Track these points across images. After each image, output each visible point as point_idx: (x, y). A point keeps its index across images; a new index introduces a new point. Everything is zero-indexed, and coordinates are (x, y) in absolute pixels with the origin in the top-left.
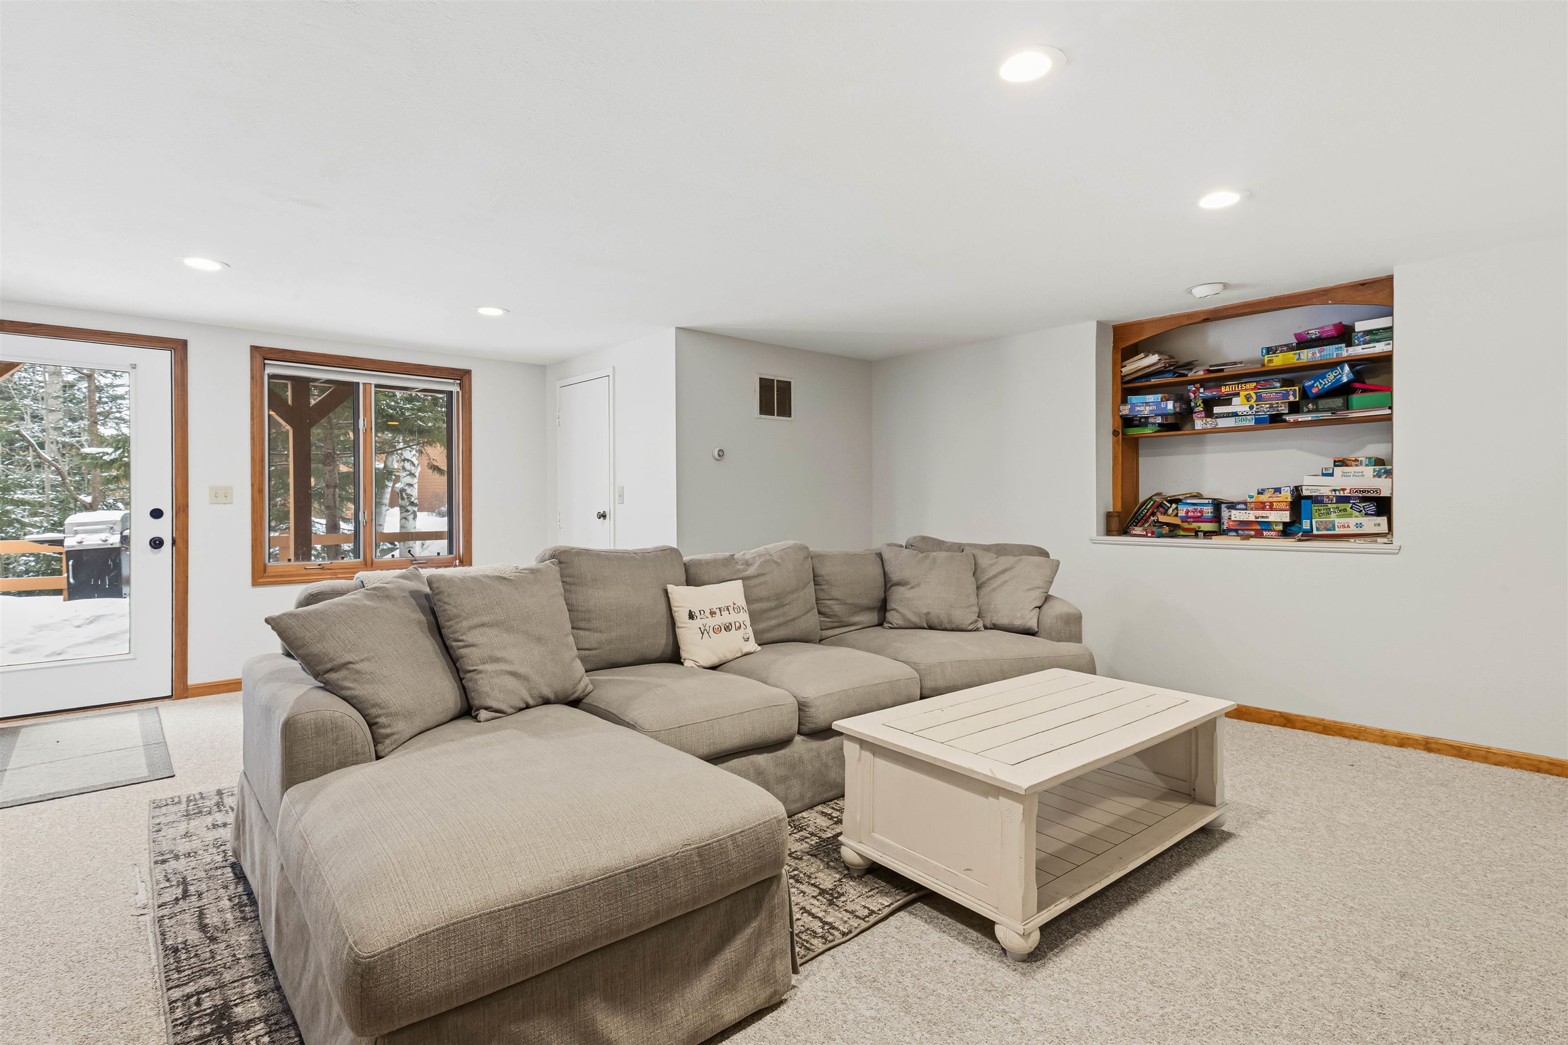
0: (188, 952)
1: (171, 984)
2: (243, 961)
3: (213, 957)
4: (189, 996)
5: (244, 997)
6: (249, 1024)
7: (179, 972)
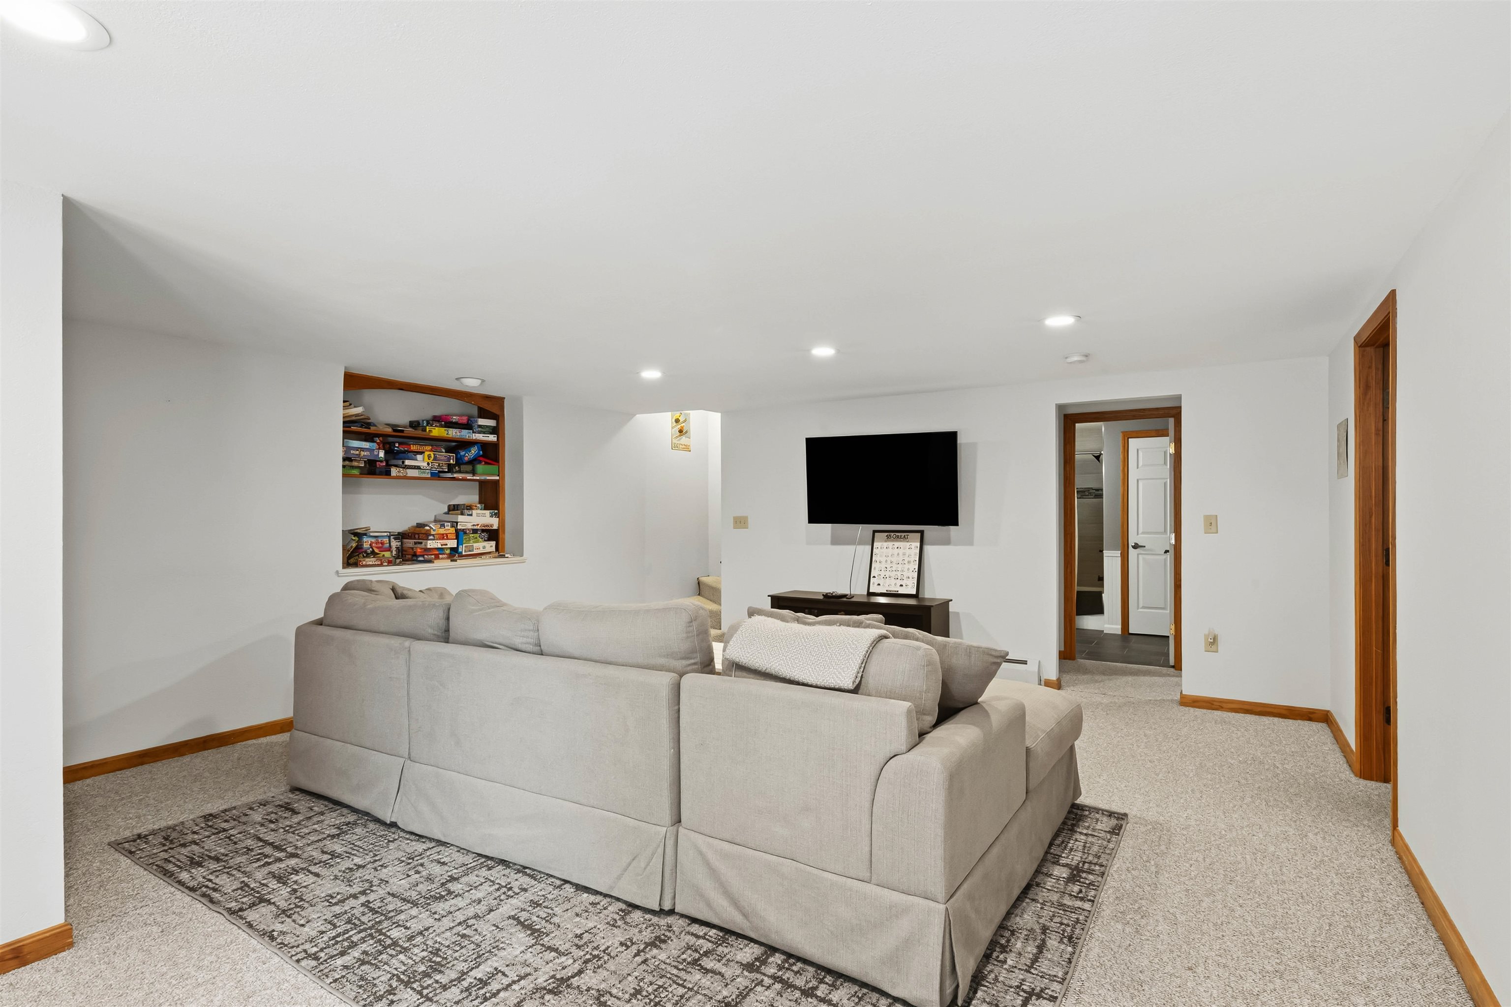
0: (1064, 931)
1: (1086, 914)
2: (1041, 901)
3: (1054, 916)
4: (1082, 899)
5: (1058, 879)
6: (1066, 865)
7: (1078, 919)
